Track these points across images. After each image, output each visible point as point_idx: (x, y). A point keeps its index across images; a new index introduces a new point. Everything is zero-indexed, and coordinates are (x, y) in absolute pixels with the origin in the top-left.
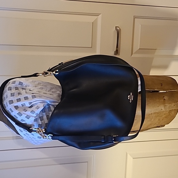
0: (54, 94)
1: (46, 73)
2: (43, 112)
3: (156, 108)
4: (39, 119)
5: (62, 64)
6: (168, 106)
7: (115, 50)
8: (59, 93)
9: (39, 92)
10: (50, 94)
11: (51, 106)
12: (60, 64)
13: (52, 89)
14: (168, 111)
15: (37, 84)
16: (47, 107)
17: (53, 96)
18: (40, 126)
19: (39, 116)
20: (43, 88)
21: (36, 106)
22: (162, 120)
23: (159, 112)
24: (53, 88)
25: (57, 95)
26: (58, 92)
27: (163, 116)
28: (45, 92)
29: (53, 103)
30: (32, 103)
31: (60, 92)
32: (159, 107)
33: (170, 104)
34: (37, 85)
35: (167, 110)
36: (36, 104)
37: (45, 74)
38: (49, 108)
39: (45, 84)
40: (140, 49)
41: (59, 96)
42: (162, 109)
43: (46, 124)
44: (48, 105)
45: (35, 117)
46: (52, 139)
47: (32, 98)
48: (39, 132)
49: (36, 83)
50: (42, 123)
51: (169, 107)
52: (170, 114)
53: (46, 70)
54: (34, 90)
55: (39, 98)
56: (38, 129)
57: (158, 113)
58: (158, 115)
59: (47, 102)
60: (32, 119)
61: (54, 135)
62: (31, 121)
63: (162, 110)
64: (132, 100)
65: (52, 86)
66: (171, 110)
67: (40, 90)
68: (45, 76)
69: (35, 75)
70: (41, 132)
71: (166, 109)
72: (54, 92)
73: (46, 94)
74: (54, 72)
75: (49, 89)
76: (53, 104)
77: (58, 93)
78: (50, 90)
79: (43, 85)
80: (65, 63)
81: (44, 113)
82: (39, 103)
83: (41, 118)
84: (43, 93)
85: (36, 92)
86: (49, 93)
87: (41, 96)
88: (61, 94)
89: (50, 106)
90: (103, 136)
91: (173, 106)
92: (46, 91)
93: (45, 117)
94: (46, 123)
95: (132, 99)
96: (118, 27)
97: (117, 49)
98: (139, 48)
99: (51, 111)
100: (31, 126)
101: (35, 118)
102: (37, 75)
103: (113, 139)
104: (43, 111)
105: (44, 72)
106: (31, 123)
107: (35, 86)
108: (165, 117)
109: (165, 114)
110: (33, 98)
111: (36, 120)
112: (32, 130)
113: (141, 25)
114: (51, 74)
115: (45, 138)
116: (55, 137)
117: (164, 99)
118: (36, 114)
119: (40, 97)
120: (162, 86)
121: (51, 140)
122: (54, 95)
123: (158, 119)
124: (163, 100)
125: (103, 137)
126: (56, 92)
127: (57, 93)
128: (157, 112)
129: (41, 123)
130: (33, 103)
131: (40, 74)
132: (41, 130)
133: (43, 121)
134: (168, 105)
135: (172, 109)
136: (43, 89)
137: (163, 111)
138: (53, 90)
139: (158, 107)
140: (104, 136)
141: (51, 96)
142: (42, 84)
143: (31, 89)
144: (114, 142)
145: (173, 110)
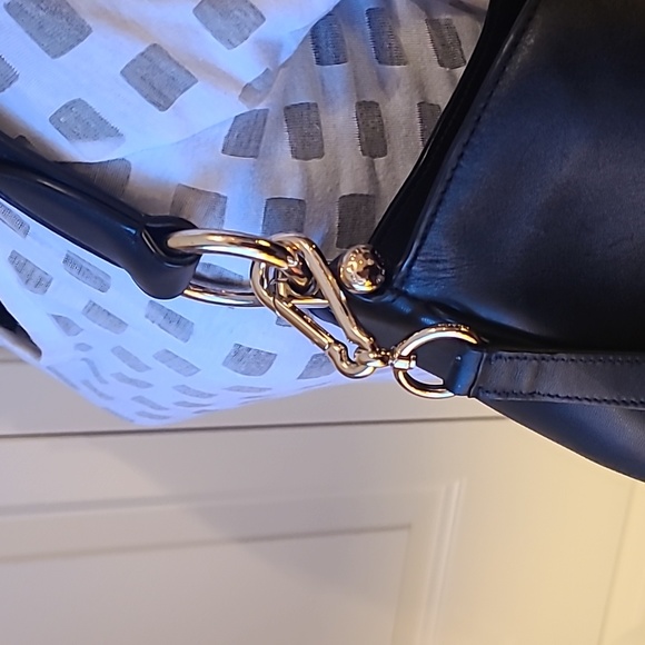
93: (340, 123)
94: (345, 191)
101: (243, 109)
111: (245, 139)
112: (191, 257)
133: (315, 164)
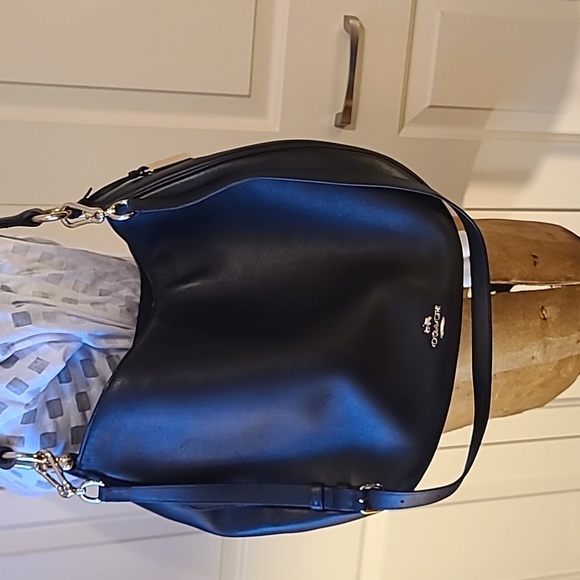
0: (108, 301)
1: (76, 213)
2: (64, 379)
3: (515, 354)
4: (42, 413)
5: (145, 174)
6: (557, 345)
7: (341, 110)
8: (130, 294)
9: (46, 296)
10: (92, 304)
11: (94, 353)
12: (133, 174)
13: (99, 278)
14: (556, 363)
15: (34, 261)
16: (80, 357)
17: (105, 310)
18: (48, 439)
19: (45, 397)
20: (60, 278)
21: (30, 359)
22: (530, 394)
23: (524, 369)
24: (106, 274)
25: (122, 304)
26: (125, 292)
27: (535, 383)
28: (70, 294)
29: (103, 341)
30: (13, 344)
31: (134, 291)
32: (525, 350)
33: (566, 338)
34: (36, 264)
35: (552, 359)
36: (32, 349)
37: (72, 217)
38: (88, 361)
39: (70, 260)
40: (430, 107)
41: (128, 310)
42: (533, 358)
43: (73, 428)
44: (85, 348)
45: (27, 405)
46: (99, 498)
47: (13, 324)
48: (44, 467)
49: (30, 256)
50: (57, 425)
51: (560, 348)
52: (559, 374)
53: (73, 202)
54: (21, 285)
55: (44, 322)
56: (39, 458)
57: (517, 372)
58: (519, 378)
59: (80, 340)
60: (15, 414)
61: (110, 483)
62: (10, 422)
63: (534, 362)
64: (438, 338)
65: (98, 269)
66: (564, 357)
67: (49, 287)
68: (69, 225)
69: (28, 219)
70: (51, 467)
71: (549, 357)
72: (108, 293)
73: (76, 302)
74: (110, 212)
75: (89, 282)
76: (104, 344)
77: (127, 297)
78: (93, 283)
79: (62, 264)
80: (156, 171)
81: (66, 386)
82: (46, 345)
83: (54, 408)
84: (64, 300)
85: (33, 295)
86: (86, 297)
87: (54, 313)
88: (138, 301)
89: (90, 354)
90: (316, 484)
91: (573, 342)
92: (73, 288)
93: (70, 403)
94: (73, 425)
95: (442, 333)
96: (355, 18)
97: (349, 103)
98: (428, 104)
99: (96, 375)
100: (8, 442)
101: (26, 411)
102: (36, 218)
103: (361, 501)
104: (64, 376)
105: (68, 208)
106: (7, 432)
107: (28, 270)
108: (541, 385)
109: (541, 376)
110: (18, 326)
111: (30, 418)
112: (12, 458)
113: (442, 13)
114: (95, 216)
115: (70, 493)
116: (116, 491)
117: (545, 319)
118: (31, 392)
119: (49, 317)
120: (535, 264)
121: (98, 501)
122: (107, 305)
123: (514, 395)
124: (538, 323)
125: (318, 489)
126: (117, 291)
127: (121, 297)
128: (516, 367)
129: (50, 430)
130: (17, 347)
131: (49, 217)
132: (51, 460)
133: (59, 419)
134: (556, 341)
135: (569, 354)
136: (62, 283)
137: (537, 365)
138: (106, 285)
139: (522, 349)
140: (323, 485)
141: (97, 312)
142: (55, 260)
143: (8, 281)
144: (362, 512)
145: (571, 357)
